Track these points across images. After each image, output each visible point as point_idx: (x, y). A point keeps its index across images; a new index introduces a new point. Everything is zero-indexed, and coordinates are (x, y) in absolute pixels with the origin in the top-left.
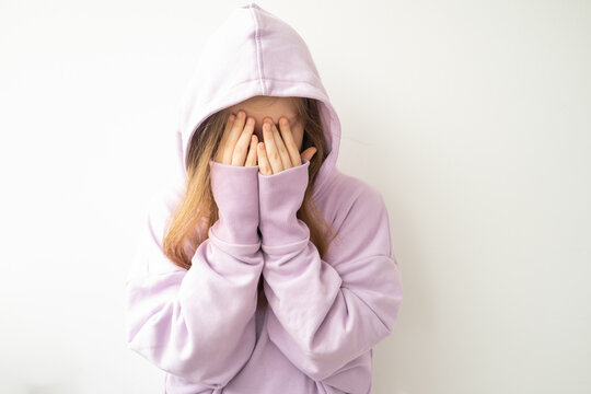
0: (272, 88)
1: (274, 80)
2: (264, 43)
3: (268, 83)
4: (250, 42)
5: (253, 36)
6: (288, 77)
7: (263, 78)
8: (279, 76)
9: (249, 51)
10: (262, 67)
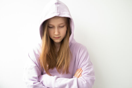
0: (59, 15)
1: (60, 13)
2: (58, 5)
3: (59, 14)
4: (55, 5)
5: (56, 4)
6: (63, 13)
7: (57, 12)
8: (61, 12)
9: (55, 7)
10: (57, 10)
